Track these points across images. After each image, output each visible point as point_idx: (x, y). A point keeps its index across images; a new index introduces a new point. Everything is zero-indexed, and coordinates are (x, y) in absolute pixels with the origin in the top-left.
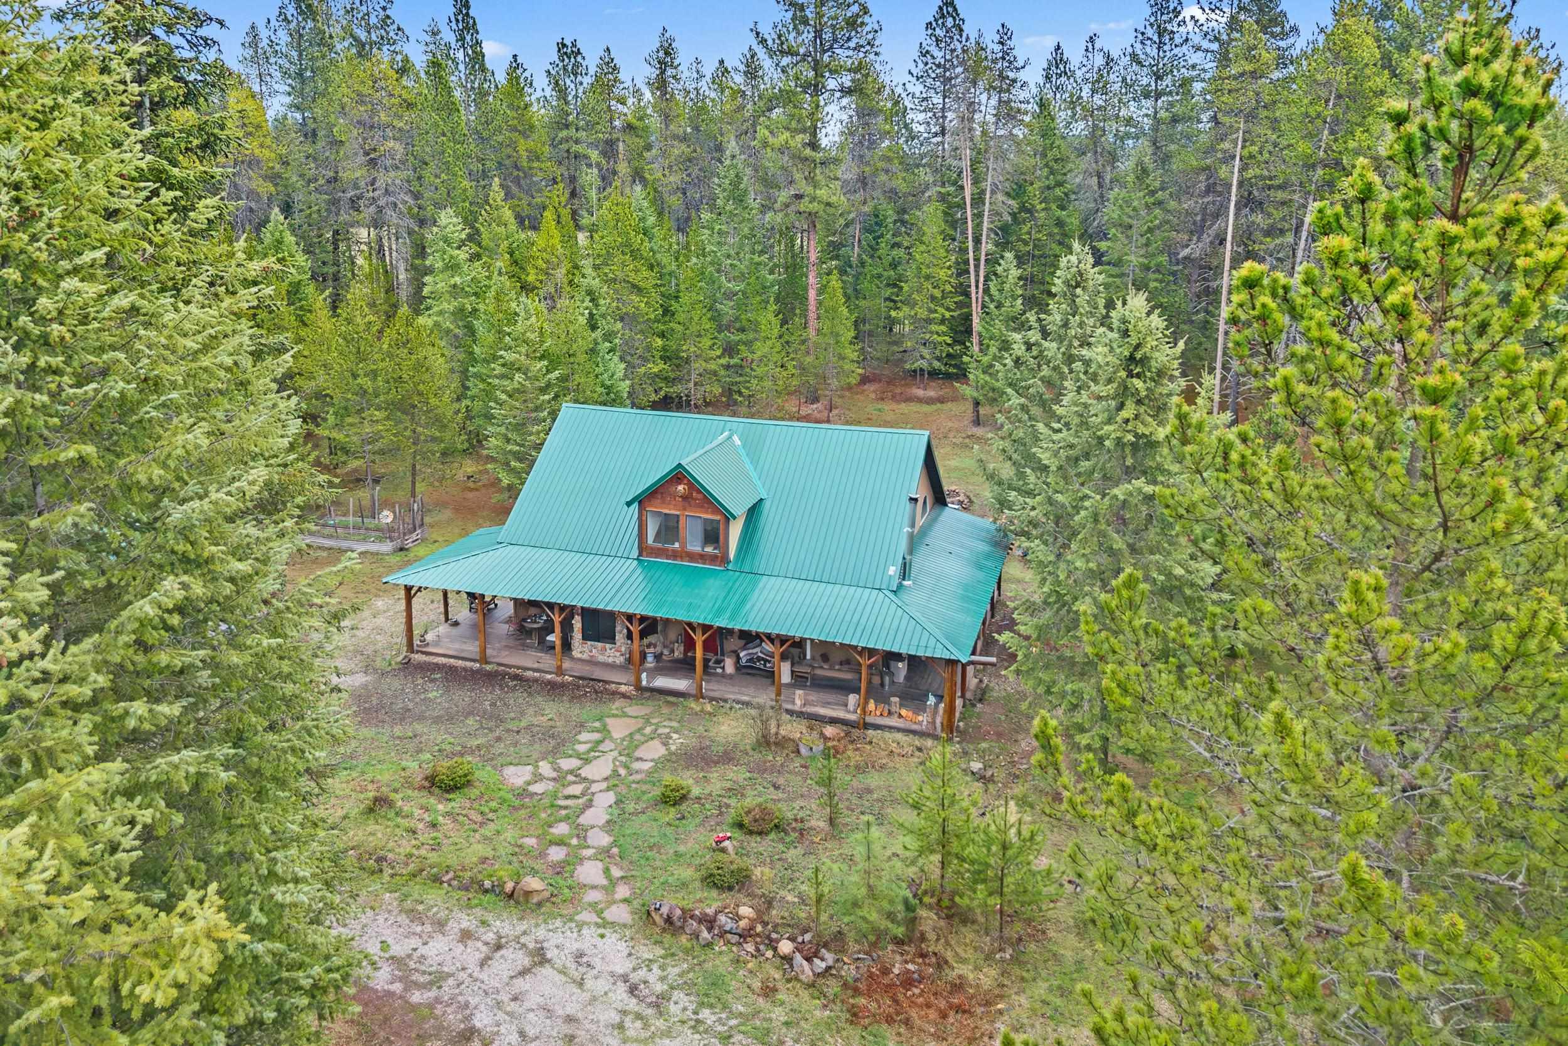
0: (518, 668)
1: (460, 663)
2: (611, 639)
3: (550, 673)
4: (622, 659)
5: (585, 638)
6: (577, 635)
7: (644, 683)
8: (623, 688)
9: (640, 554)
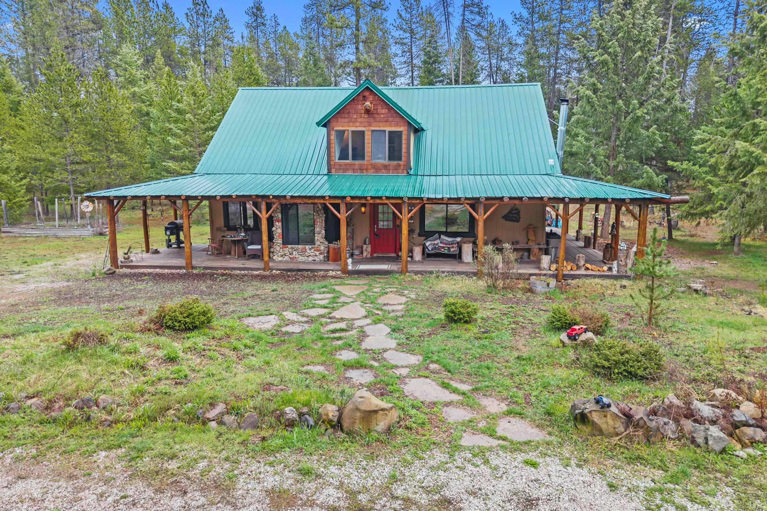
0: (225, 269)
1: (166, 271)
2: (312, 242)
3: (258, 269)
4: (321, 257)
5: (286, 242)
6: (278, 240)
7: (350, 268)
8: (331, 273)
9: (329, 171)
